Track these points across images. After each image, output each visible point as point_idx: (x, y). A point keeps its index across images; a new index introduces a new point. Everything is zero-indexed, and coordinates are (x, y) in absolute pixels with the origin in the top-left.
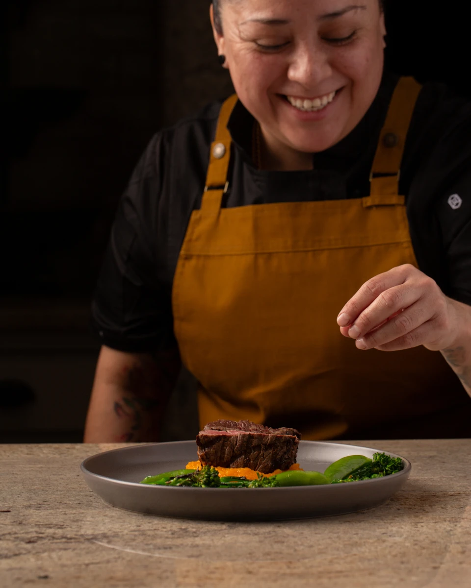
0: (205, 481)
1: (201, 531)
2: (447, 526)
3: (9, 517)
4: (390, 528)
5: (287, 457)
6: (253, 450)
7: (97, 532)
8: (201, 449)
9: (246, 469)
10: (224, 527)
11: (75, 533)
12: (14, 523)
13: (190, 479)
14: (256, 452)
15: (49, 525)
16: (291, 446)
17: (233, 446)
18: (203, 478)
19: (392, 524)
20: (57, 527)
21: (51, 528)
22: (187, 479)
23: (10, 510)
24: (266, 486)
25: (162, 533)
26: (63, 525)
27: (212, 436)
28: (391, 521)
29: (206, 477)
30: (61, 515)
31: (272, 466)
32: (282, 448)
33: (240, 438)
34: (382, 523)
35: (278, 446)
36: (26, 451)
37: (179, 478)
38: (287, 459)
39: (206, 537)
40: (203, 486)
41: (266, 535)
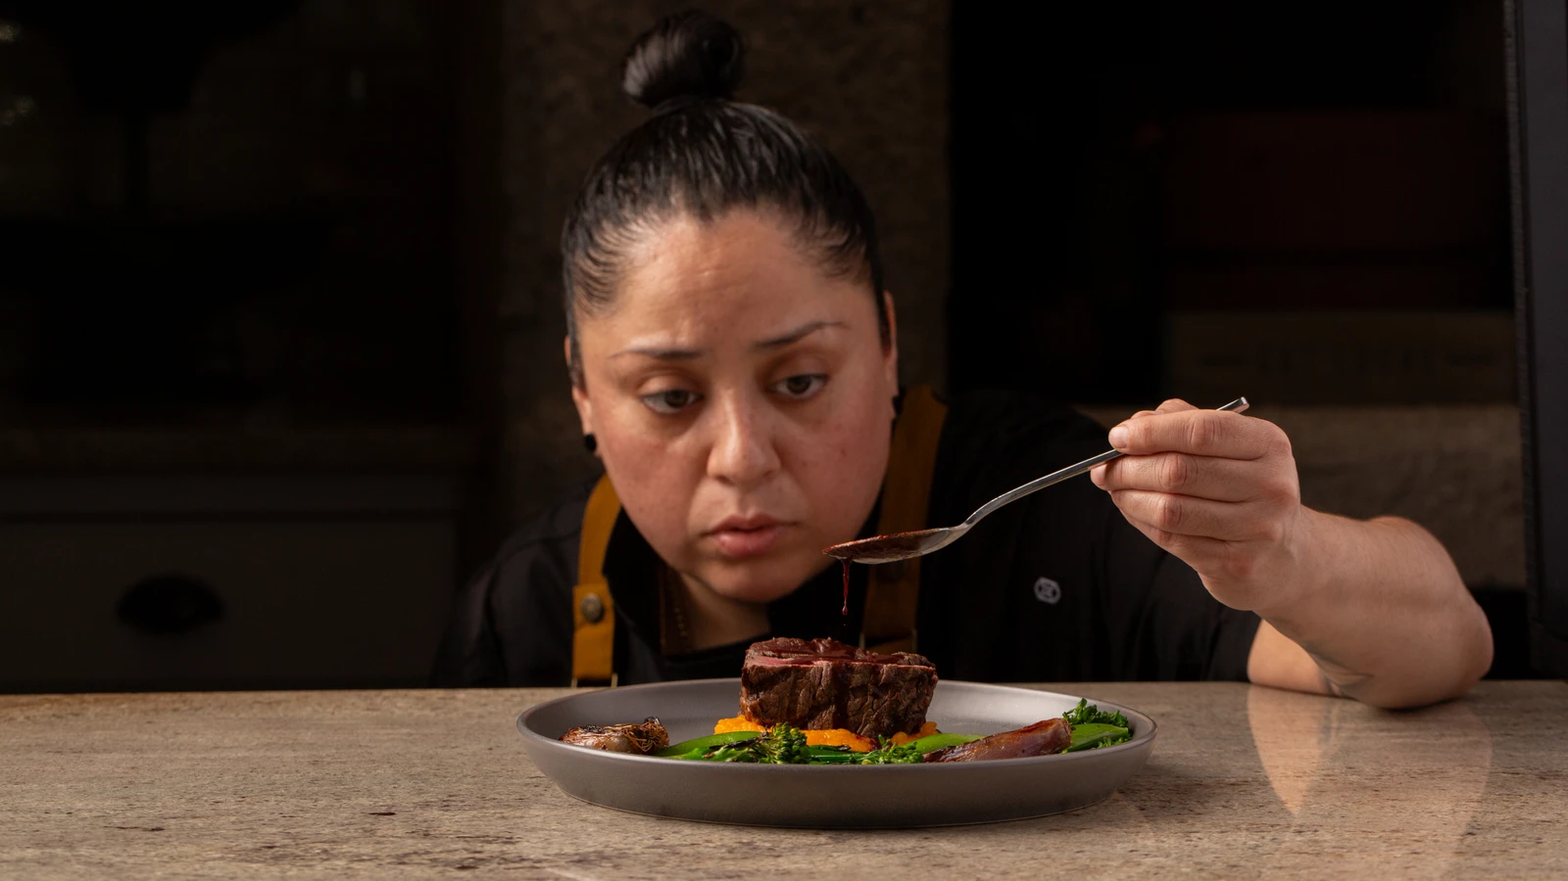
0: (783, 754)
1: (783, 846)
2: (1243, 838)
3: (396, 823)
4: (1140, 842)
5: (916, 709)
6: (851, 695)
7: (583, 850)
8: (750, 694)
9: (841, 732)
10: (822, 839)
11: (542, 851)
12: (414, 835)
13: (751, 750)
14: (858, 700)
15: (484, 837)
16: (923, 687)
17: (813, 687)
18: (779, 748)
19: (1141, 835)
20: (500, 840)
21: (490, 842)
22: (746, 750)
23: (392, 811)
24: (900, 761)
25: (708, 849)
26: (511, 838)
27: (772, 669)
28: (1138, 829)
29: (785, 745)
30: (497, 819)
31: (888, 726)
32: (908, 691)
33: (826, 671)
34: (1119, 832)
35: (901, 687)
36: (362, 704)
37: (730, 747)
38: (917, 712)
39: (797, 858)
40: (779, 762)
41: (910, 853)
